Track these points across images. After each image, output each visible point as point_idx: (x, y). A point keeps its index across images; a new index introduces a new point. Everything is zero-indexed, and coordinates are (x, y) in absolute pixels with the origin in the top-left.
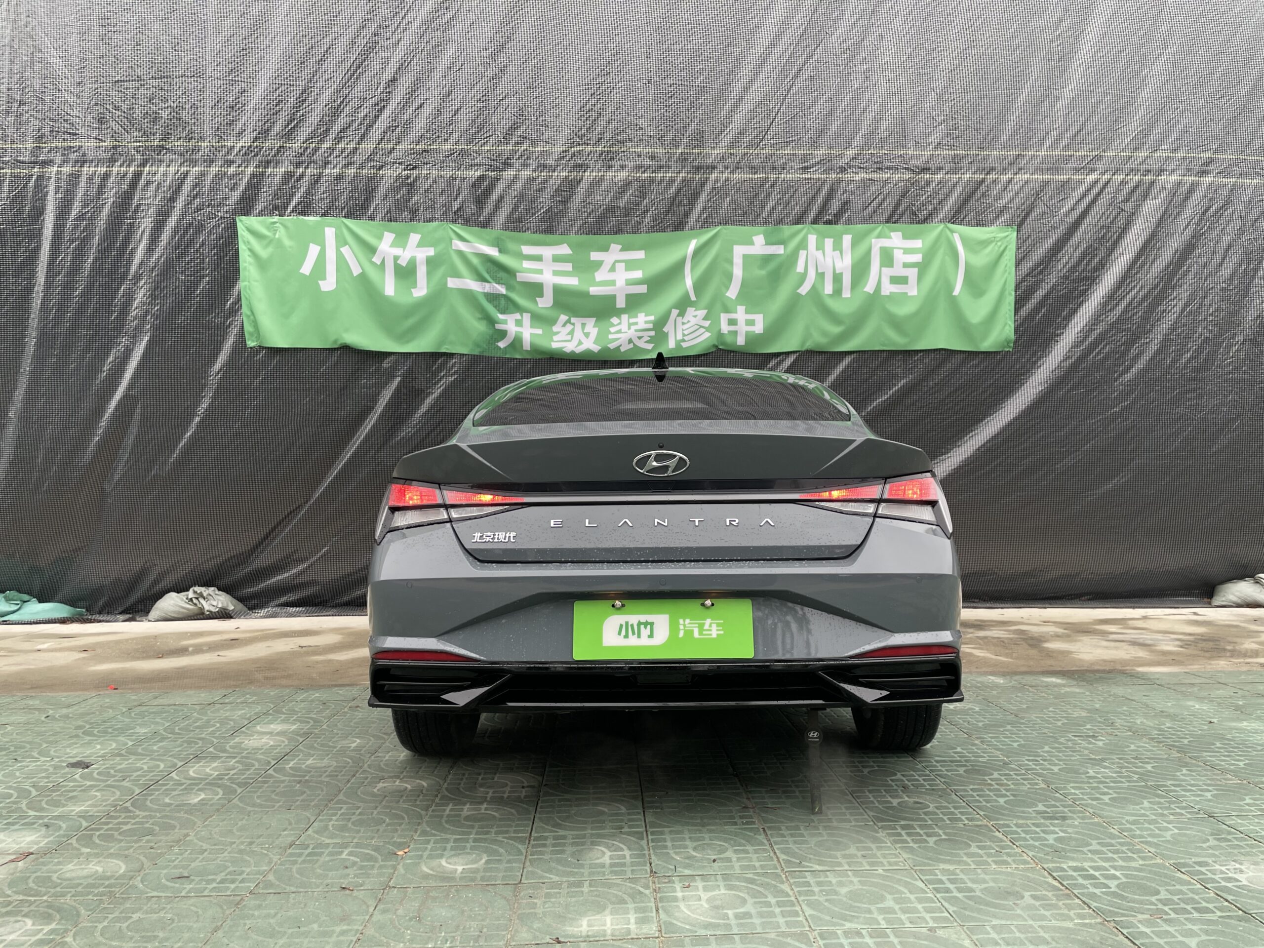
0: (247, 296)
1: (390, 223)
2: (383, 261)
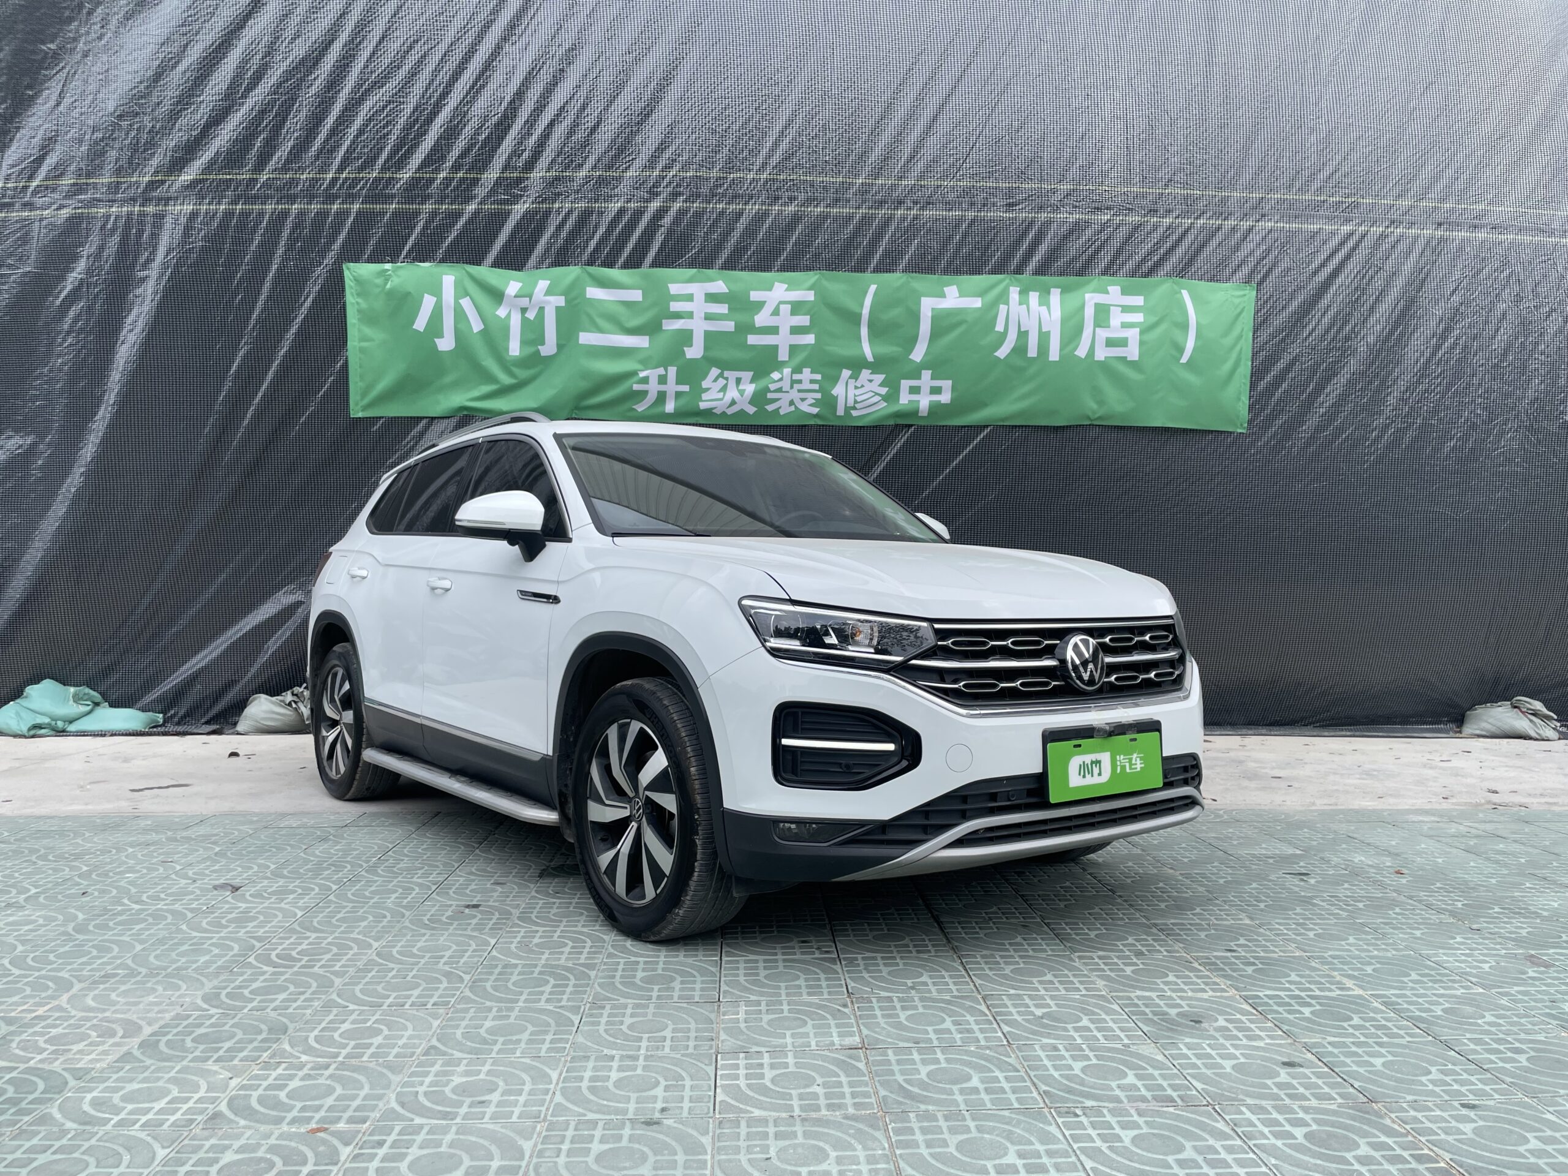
1: (515, 271)
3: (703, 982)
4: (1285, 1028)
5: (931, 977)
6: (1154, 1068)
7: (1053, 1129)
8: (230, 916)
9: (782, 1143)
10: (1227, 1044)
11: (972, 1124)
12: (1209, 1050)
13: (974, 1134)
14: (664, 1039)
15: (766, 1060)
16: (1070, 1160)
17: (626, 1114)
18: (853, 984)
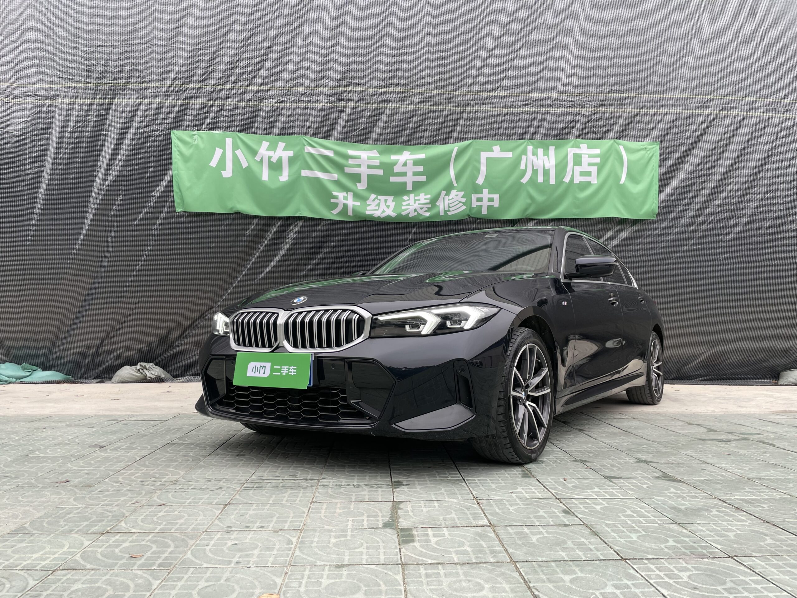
0: (177, 180)
1: (266, 136)
2: (262, 159)
3: (382, 491)
4: (757, 515)
5: (523, 489)
6: (684, 537)
7: (632, 571)
8: (97, 460)
9: (450, 579)
10: (725, 524)
11: (577, 569)
12: (715, 527)
13: (580, 574)
14: (363, 520)
15: (430, 532)
16: (651, 590)
17: (344, 561)
18: (476, 493)
